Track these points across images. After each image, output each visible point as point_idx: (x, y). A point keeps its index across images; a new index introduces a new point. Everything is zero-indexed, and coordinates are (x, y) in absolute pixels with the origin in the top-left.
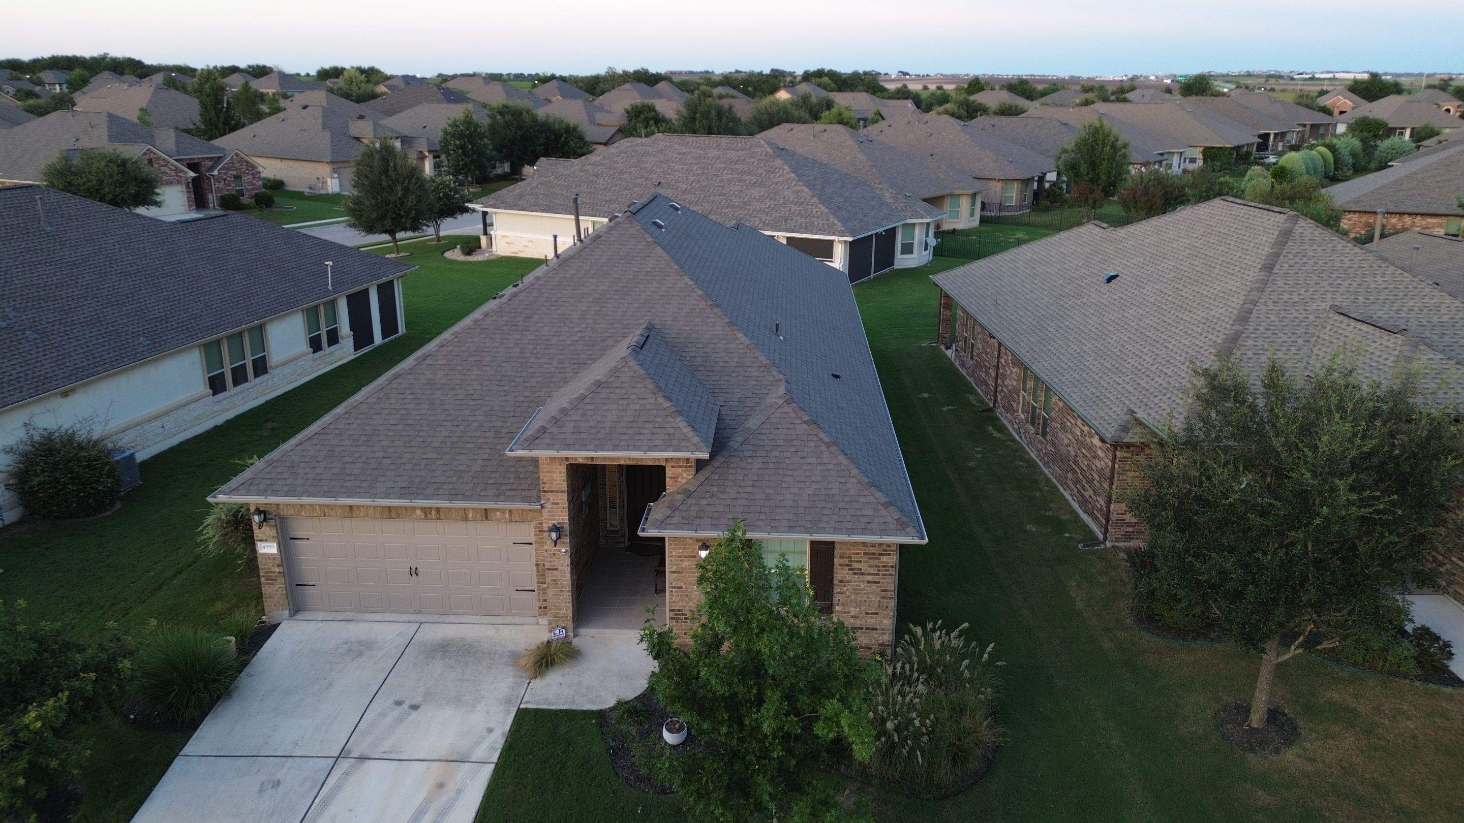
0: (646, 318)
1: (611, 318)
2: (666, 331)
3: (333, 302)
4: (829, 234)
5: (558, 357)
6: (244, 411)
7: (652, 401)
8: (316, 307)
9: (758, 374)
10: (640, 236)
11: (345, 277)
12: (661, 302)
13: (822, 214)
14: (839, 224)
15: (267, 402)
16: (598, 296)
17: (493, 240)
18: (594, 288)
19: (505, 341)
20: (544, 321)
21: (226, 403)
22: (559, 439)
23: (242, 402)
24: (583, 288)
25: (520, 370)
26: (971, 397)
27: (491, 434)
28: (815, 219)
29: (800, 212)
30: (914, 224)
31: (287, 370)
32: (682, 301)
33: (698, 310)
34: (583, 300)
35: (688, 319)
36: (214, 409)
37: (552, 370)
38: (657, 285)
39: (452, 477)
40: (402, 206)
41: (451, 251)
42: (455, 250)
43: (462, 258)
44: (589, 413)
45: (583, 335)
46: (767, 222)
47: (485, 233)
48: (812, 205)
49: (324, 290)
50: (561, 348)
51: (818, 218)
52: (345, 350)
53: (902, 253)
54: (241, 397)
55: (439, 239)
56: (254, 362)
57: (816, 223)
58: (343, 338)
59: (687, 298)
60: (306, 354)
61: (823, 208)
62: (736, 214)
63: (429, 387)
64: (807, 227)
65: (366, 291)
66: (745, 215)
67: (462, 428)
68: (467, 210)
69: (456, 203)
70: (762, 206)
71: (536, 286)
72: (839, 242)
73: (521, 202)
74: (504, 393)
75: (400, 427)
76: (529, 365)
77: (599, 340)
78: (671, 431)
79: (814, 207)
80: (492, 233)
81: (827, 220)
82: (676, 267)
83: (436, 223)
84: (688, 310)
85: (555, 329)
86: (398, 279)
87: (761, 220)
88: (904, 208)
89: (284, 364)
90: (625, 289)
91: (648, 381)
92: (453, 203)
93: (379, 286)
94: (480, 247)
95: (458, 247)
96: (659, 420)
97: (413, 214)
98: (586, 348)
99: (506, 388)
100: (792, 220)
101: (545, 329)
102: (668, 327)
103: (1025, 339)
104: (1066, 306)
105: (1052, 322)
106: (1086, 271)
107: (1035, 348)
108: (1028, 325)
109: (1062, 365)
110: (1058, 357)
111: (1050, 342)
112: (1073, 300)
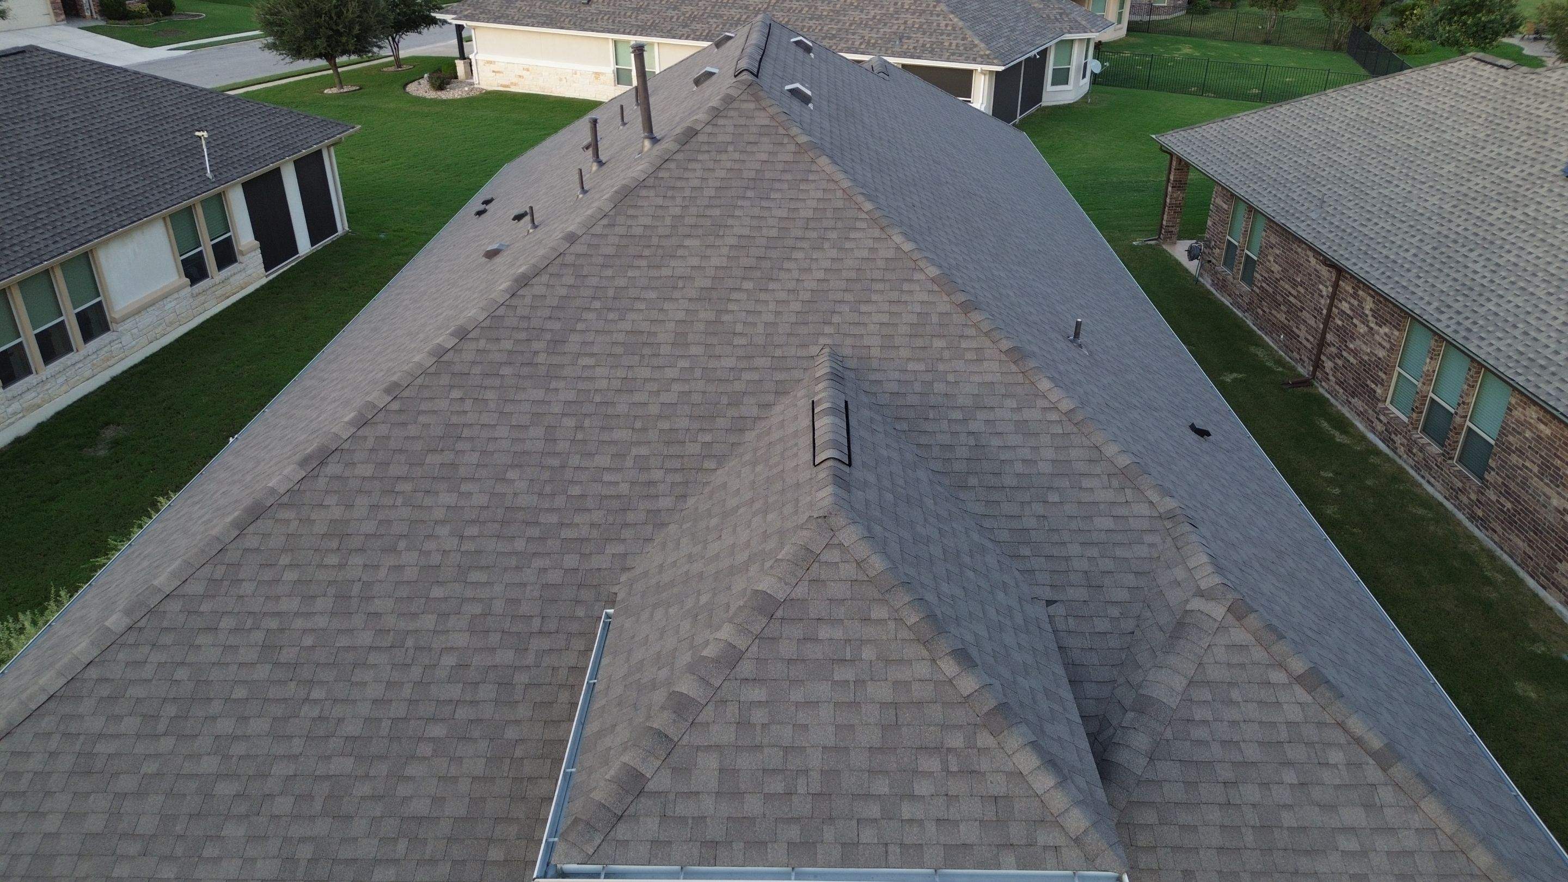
0: (822, 341)
1: (743, 341)
2: (873, 377)
3: (220, 199)
4: (967, 60)
5: (634, 451)
6: (70, 402)
7: (923, 669)
8: (189, 210)
9: (1109, 495)
10: (781, 131)
11: (237, 153)
12: (849, 297)
13: (954, 29)
14: (982, 45)
15: (114, 380)
16: (708, 283)
17: (474, 68)
18: (695, 261)
19: (508, 408)
20: (595, 350)
21: (34, 394)
22: (683, 819)
23: (64, 388)
24: (673, 263)
25: (548, 489)
26: (1260, 353)
27: (487, 692)
28: (944, 37)
29: (920, 27)
30: (1072, 41)
31: (147, 319)
32: (894, 295)
33: (935, 319)
34: (677, 294)
35: (919, 342)
36: (10, 410)
37: (624, 488)
38: (834, 253)
39: (395, 840)
40: (339, 17)
41: (416, 82)
42: (421, 81)
43: (432, 94)
44: (759, 716)
45: (686, 388)
46: (873, 41)
47: (463, 56)
48: (938, 15)
49: (198, 180)
50: (638, 425)
51: (949, 35)
52: (249, 272)
53: (1053, 84)
54: (60, 380)
55: (398, 62)
56: (81, 317)
57: (946, 44)
58: (242, 254)
59: (906, 287)
60: (178, 290)
61: (956, 20)
62: (825, 28)
63: (334, 544)
64: (933, 49)
65: (277, 173)
66: (840, 30)
67: (416, 672)
68: (434, 21)
69: (419, 12)
70: (863, 16)
71: (569, 259)
72: (983, 72)
73: (511, 12)
74: (513, 562)
75: (262, 672)
76: (568, 475)
77: (725, 400)
78: (998, 785)
79: (941, 18)
80: (471, 57)
81: (963, 39)
82: (868, 206)
83: (394, 39)
84: (914, 319)
85: (620, 373)
86: (328, 147)
87: (863, 37)
88: (1058, 17)
89: (138, 311)
90: (766, 264)
91: (902, 598)
92: (414, 12)
93: (297, 163)
94: (456, 77)
95: (426, 75)
96: (956, 740)
97: (356, 30)
98: (696, 425)
99: (520, 545)
100: (909, 38)
101: (599, 371)
102: (875, 364)
103: (1420, 282)
104: (1490, 219)
105: (1471, 250)
106: (1502, 150)
107: (1457, 306)
108: (1413, 251)
109: (1547, 353)
110: (1526, 333)
111: (1487, 294)
112: (1502, 209)
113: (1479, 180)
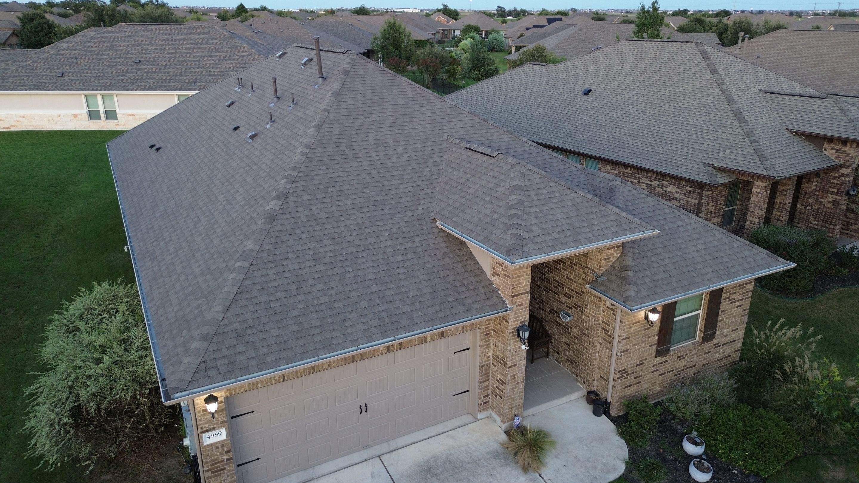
0: (446, 135)
5: (405, 177)
9: (563, 167)
25: (383, 193)
32: (459, 118)
33: (477, 124)
35: (477, 132)
37: (411, 189)
44: (540, 215)
45: (409, 155)
50: (400, 168)
59: (461, 115)
74: (389, 216)
76: (387, 188)
84: (470, 125)
85: (381, 153)
90: (408, 113)
96: (595, 210)
99: (387, 212)
101: (373, 154)
103: (552, 136)
104: (565, 112)
105: (564, 123)
106: (557, 91)
107: (570, 140)
108: (544, 128)
109: (607, 146)
110: (597, 143)
111: (578, 135)
112: (568, 109)
113: (554, 101)
